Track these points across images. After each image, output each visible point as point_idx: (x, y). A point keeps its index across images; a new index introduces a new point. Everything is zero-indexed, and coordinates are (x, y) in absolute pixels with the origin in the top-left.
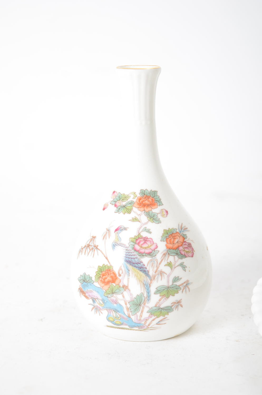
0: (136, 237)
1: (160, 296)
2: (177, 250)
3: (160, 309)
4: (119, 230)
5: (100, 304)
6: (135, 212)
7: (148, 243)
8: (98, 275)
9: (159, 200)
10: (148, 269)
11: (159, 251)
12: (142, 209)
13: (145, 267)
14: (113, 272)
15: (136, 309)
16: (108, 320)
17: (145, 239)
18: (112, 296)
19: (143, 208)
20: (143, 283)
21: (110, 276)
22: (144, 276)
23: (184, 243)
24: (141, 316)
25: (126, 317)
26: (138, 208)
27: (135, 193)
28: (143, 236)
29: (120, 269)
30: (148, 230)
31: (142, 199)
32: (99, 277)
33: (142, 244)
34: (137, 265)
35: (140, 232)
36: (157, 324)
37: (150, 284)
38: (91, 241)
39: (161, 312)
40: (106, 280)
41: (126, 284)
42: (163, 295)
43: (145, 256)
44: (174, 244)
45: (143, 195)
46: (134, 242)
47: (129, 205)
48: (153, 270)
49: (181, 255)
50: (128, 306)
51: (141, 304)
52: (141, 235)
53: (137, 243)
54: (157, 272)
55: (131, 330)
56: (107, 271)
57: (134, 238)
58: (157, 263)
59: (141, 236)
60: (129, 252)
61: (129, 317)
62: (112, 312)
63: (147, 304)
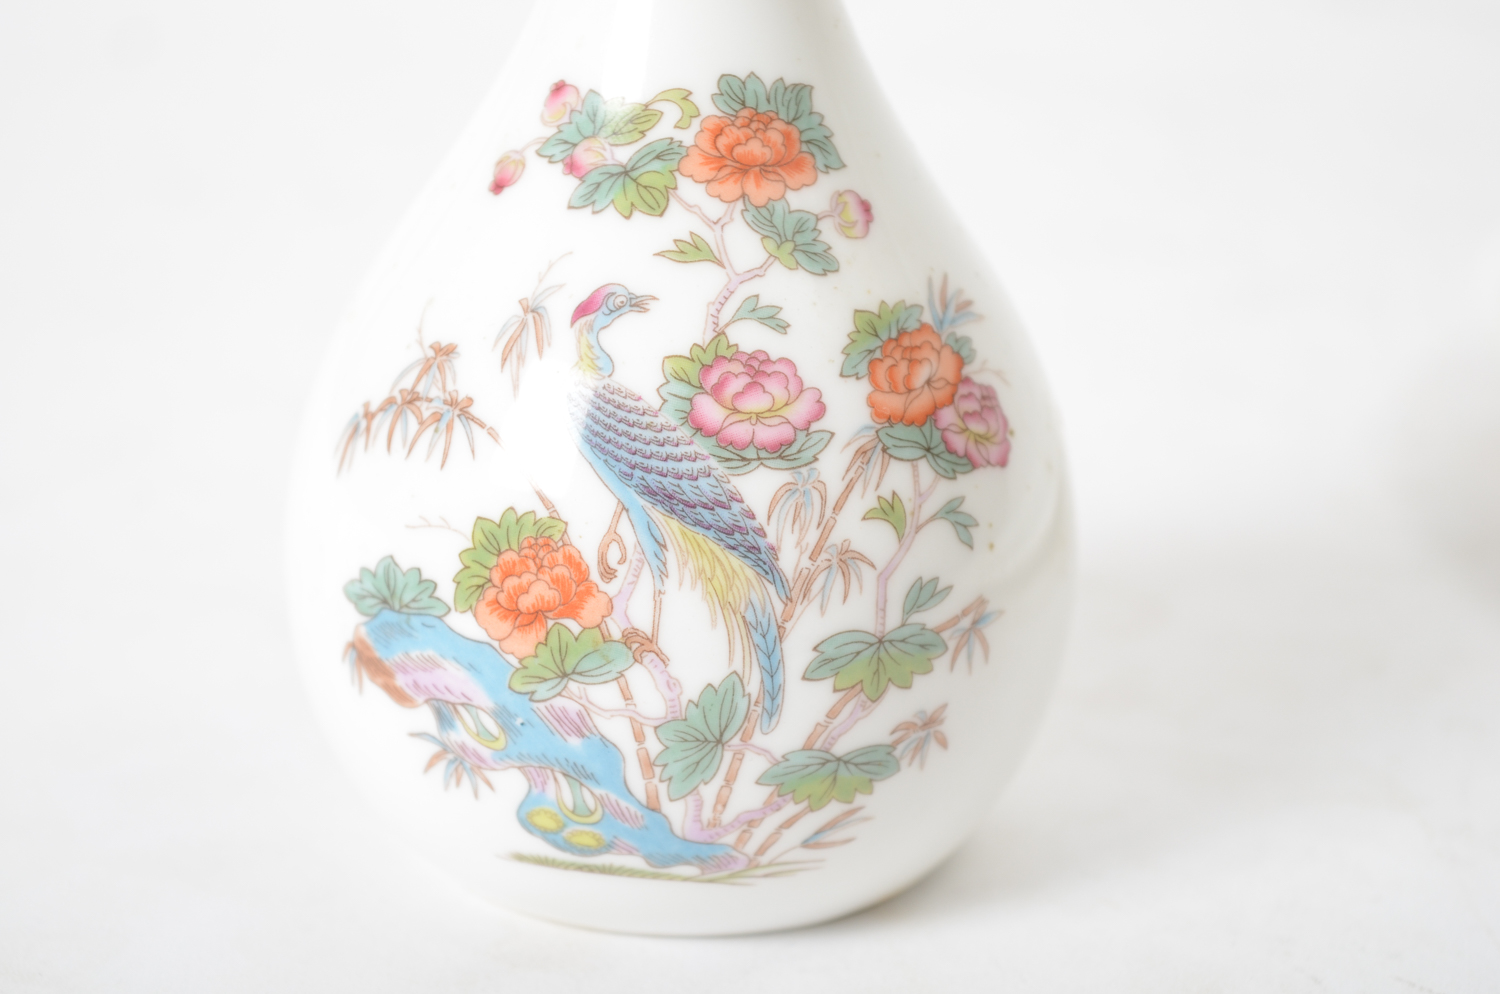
0: (705, 351)
1: (835, 690)
2: (926, 428)
3: (828, 761)
4: (599, 313)
5: (481, 734)
6: (689, 207)
7: (774, 387)
8: (476, 569)
9: (825, 141)
10: (771, 539)
11: (833, 434)
12: (731, 188)
13: (755, 524)
14: (564, 556)
15: (698, 763)
16: (527, 822)
17: (756, 364)
18: (559, 694)
19: (735, 182)
20: (743, 617)
21: (547, 578)
22: (748, 579)
23: (963, 390)
24: (722, 802)
25: (633, 809)
26: (708, 182)
27: (687, 96)
28: (742, 348)
29: (612, 536)
30: (771, 312)
31: (727, 130)
32: (481, 581)
33: (738, 395)
34: (707, 515)
35: (722, 323)
36: (806, 844)
37: (785, 621)
38: (426, 370)
39: (835, 779)
40: (526, 602)
41: (644, 624)
42: (853, 687)
43: (755, 464)
44: (913, 394)
45: (737, 107)
46: (689, 383)
47: (657, 165)
48: (798, 543)
49: (947, 456)
50: (653, 746)
51: (726, 736)
52: (731, 343)
53: (708, 388)
54: (824, 556)
55: (656, 876)
56: (530, 547)
57: (693, 360)
58: (824, 500)
59: (729, 347)
60: (661, 436)
61: (653, 807)
62: (551, 783)
63: (758, 739)
